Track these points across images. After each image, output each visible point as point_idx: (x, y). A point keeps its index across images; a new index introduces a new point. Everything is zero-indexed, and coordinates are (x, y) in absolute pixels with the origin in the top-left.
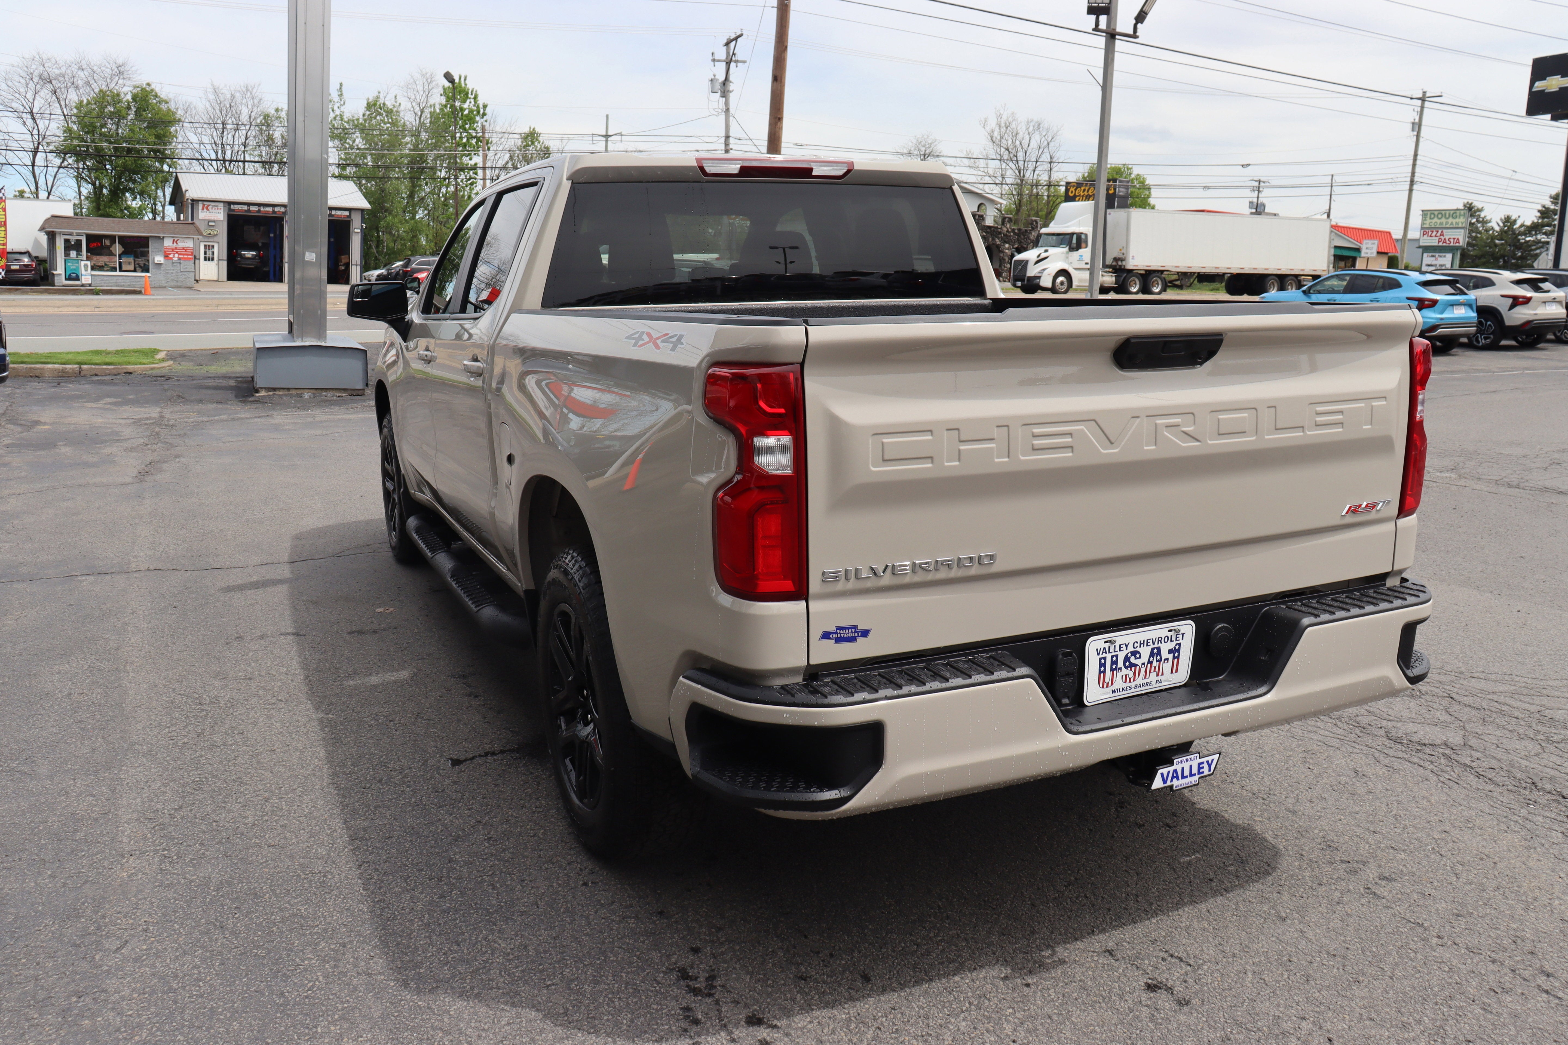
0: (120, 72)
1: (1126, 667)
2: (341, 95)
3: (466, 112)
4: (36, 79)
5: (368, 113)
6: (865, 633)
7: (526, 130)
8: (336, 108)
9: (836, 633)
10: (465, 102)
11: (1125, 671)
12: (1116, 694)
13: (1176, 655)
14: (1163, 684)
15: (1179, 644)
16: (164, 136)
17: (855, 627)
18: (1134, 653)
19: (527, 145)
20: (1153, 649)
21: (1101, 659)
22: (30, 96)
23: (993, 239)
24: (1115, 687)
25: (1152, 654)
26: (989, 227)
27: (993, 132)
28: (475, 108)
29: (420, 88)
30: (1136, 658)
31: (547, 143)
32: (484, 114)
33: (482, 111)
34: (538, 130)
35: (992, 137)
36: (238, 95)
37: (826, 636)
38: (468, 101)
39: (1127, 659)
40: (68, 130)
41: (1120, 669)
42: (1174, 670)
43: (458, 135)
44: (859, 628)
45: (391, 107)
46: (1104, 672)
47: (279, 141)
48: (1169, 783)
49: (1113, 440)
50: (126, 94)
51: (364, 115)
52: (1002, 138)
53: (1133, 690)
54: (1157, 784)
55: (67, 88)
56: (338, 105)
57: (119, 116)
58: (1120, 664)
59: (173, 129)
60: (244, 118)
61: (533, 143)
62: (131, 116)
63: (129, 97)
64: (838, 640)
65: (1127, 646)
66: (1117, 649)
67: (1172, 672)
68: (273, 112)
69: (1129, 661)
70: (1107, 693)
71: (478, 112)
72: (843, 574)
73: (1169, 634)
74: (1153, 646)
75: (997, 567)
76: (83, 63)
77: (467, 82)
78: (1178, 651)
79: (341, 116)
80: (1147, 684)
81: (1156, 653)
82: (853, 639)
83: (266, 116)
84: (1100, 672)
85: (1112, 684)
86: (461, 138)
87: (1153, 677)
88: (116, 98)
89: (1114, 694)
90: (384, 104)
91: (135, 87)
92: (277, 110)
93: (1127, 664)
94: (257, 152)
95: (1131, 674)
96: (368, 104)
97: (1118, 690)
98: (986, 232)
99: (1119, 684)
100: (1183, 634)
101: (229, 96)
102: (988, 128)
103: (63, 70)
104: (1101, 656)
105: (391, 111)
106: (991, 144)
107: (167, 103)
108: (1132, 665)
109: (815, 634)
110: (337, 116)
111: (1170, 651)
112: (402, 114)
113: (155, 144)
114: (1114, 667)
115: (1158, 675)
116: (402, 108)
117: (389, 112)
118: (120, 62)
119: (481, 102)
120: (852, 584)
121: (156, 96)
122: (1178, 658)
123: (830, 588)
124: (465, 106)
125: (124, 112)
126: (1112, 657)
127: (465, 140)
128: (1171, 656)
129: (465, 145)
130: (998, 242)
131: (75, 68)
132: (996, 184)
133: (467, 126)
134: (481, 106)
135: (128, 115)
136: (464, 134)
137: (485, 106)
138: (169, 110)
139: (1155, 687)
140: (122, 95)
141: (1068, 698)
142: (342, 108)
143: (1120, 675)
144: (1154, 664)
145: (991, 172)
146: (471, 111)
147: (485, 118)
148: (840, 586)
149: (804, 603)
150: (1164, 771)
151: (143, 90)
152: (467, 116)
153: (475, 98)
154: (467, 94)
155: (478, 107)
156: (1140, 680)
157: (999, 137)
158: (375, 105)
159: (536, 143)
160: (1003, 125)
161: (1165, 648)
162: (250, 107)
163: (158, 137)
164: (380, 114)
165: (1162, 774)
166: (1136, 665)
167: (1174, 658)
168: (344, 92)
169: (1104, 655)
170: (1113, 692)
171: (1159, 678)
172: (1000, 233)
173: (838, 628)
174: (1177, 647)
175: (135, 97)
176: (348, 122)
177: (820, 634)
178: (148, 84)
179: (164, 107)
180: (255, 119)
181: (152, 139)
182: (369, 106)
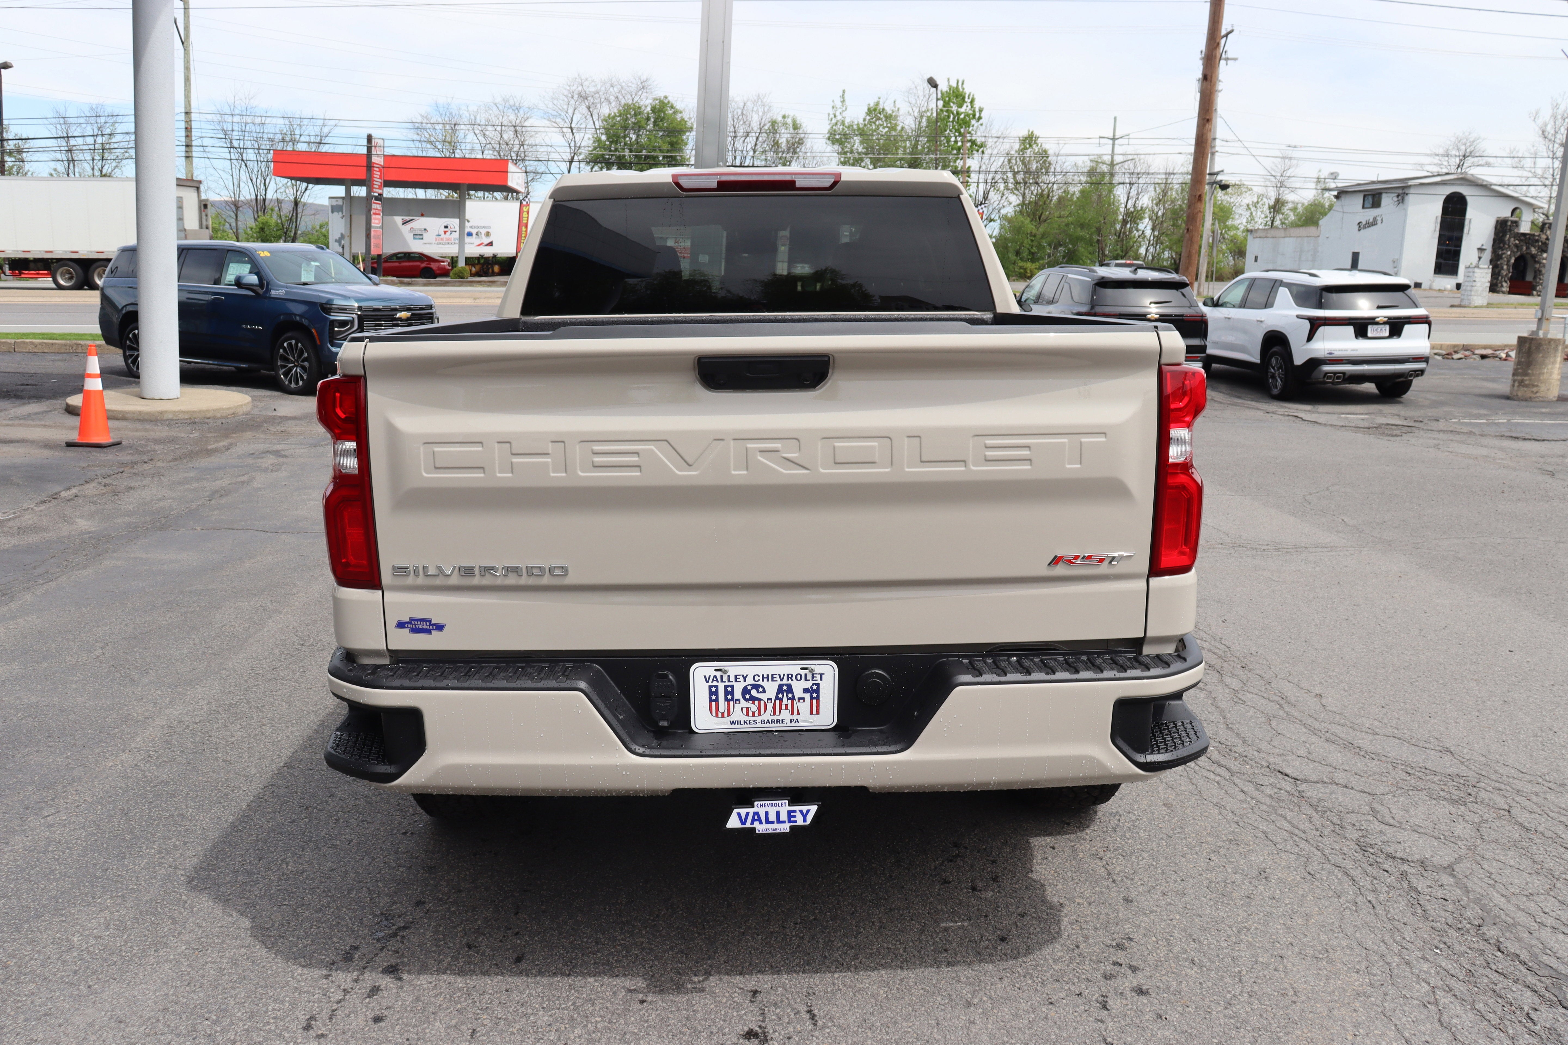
0: (643, 87)
1: (747, 700)
2: (843, 101)
3: (962, 116)
4: (576, 97)
5: (868, 118)
6: (440, 627)
7: (1024, 133)
8: (838, 114)
9: (411, 623)
10: (961, 106)
11: (744, 704)
12: (736, 726)
13: (815, 695)
14: (801, 724)
15: (818, 685)
16: (677, 143)
17: (429, 621)
18: (756, 687)
19: (1026, 148)
20: (781, 686)
21: (710, 687)
22: (570, 111)
23: (1528, 248)
24: (733, 718)
25: (780, 690)
26: (1524, 235)
27: (1546, 125)
28: (970, 112)
29: (921, 93)
30: (758, 692)
31: (1045, 146)
32: (980, 118)
33: (977, 115)
34: (1036, 133)
35: (1543, 132)
36: (749, 104)
37: (401, 625)
38: (965, 105)
39: (745, 691)
40: (599, 140)
41: (739, 700)
42: (814, 710)
43: (953, 139)
44: (434, 621)
45: (889, 112)
46: (717, 700)
47: (784, 146)
48: (748, 825)
49: (690, 463)
50: (646, 107)
51: (864, 120)
52: (1556, 132)
53: (759, 725)
54: (733, 823)
55: (601, 103)
56: (840, 110)
57: (638, 127)
58: (738, 694)
59: (684, 137)
60: (755, 126)
61: (1031, 146)
62: (650, 126)
63: (649, 109)
64: (414, 630)
65: (745, 678)
66: (732, 679)
67: (811, 713)
68: (780, 119)
69: (750, 694)
70: (724, 724)
71: (974, 116)
72: (411, 569)
73: (803, 672)
74: (780, 682)
75: (570, 580)
76: (614, 80)
77: (964, 86)
78: (817, 691)
79: (843, 123)
80: (778, 721)
81: (785, 690)
82: (428, 631)
83: (774, 123)
84: (711, 701)
85: (729, 715)
86: (956, 142)
87: (785, 715)
88: (638, 110)
89: (733, 726)
90: (883, 109)
91: (655, 99)
92: (784, 117)
93: (747, 696)
94: (763, 157)
95: (754, 708)
96: (869, 109)
97: (739, 723)
98: (1520, 241)
99: (738, 714)
100: (821, 675)
101: (741, 105)
102: (1540, 122)
103: (599, 87)
104: (710, 683)
105: (891, 116)
106: (1541, 139)
107: (681, 112)
108: (753, 699)
109: (392, 623)
110: (838, 121)
111: (805, 691)
112: (900, 119)
113: (668, 151)
114: (729, 697)
115: (792, 714)
116: (901, 112)
117: (888, 117)
118: (644, 78)
119: (977, 106)
120: (421, 580)
121: (672, 107)
122: (818, 698)
123: (400, 581)
124: (962, 110)
125: (643, 123)
126: (726, 687)
127: (960, 144)
128: (807, 696)
129: (959, 149)
130: (1534, 251)
131: (608, 85)
132: (1545, 186)
133: (962, 130)
134: (977, 110)
135: (648, 125)
136: (959, 139)
137: (981, 110)
138: (683, 119)
139: (788, 725)
140: (643, 108)
141: (668, 720)
142: (844, 114)
143: (738, 707)
144: (785, 701)
145: (1539, 172)
146: (967, 115)
147: (981, 121)
148: (410, 580)
149: (380, 592)
150: (743, 811)
151: (661, 102)
152: (962, 120)
153: (972, 102)
154: (964, 98)
155: (974, 111)
156: (767, 716)
157: (1552, 132)
158: (875, 110)
159: (1034, 146)
160: (1559, 117)
161: (798, 687)
162: (761, 114)
163: (672, 144)
164: (879, 119)
165: (739, 814)
166: (759, 700)
167: (812, 698)
168: (846, 98)
169: (715, 683)
170: (732, 723)
171: (795, 717)
172: (1537, 241)
173: (412, 619)
174: (815, 687)
175: (653, 110)
176: (848, 128)
177: (395, 623)
178: (666, 97)
179: (679, 117)
180: (765, 125)
181: (666, 147)
182: (870, 111)
